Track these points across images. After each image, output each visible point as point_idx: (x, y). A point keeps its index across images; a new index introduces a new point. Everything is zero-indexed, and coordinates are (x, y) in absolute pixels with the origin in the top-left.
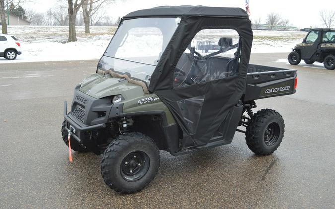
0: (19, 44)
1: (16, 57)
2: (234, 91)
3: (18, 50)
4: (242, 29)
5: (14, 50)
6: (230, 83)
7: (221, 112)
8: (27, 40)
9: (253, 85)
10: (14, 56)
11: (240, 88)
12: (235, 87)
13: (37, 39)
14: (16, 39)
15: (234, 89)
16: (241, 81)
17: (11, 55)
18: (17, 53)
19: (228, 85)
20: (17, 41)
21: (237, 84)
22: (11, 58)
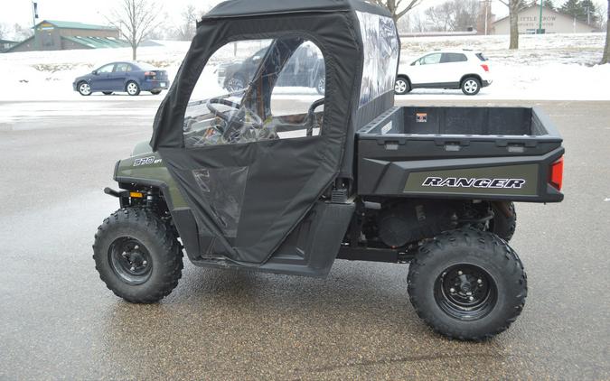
0: (486, 68)
1: (478, 90)
2: (316, 167)
3: (484, 78)
4: (325, 35)
5: (476, 77)
6: (303, 151)
7: (289, 207)
8: (523, 60)
9: (385, 163)
10: (475, 88)
11: (328, 163)
12: (317, 159)
13: (544, 58)
14: (483, 59)
15: (314, 163)
16: (330, 149)
17: (471, 85)
18: (481, 83)
19: (296, 153)
20: (484, 63)
21: (320, 152)
22: (470, 91)
